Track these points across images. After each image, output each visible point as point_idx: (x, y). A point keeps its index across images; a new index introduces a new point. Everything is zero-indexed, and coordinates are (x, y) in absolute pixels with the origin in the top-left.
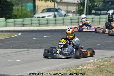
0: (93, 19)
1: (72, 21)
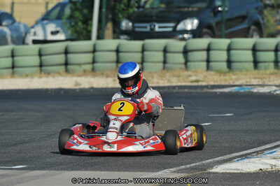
0: (118, 51)
1: (43, 58)
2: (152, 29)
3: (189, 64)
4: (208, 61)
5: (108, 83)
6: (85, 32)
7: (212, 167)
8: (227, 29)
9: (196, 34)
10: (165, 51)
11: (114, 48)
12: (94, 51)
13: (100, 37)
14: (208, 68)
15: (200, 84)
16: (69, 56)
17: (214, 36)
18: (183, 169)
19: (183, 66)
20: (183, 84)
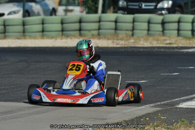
0: (116, 22)
1: (64, 25)
2: (141, 7)
3: (165, 31)
4: (178, 30)
5: (108, 44)
6: (93, 8)
7: (179, 104)
8: (192, 7)
9: (171, 11)
10: (149, 22)
11: (114, 19)
12: (100, 21)
13: (103, 12)
14: (179, 35)
15: (172, 45)
16: (83, 24)
17: (183, 12)
18: (158, 105)
19: (161, 33)
20: (161, 45)
